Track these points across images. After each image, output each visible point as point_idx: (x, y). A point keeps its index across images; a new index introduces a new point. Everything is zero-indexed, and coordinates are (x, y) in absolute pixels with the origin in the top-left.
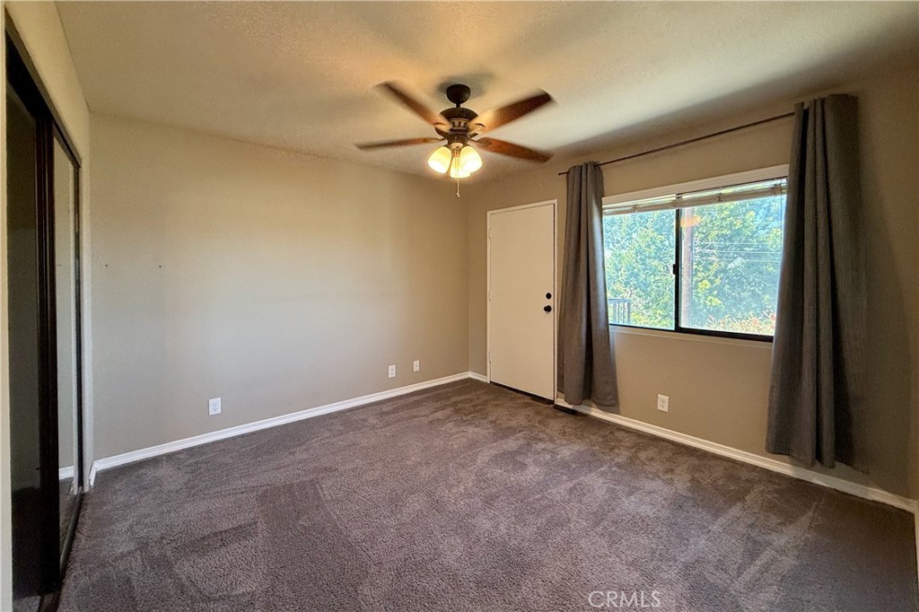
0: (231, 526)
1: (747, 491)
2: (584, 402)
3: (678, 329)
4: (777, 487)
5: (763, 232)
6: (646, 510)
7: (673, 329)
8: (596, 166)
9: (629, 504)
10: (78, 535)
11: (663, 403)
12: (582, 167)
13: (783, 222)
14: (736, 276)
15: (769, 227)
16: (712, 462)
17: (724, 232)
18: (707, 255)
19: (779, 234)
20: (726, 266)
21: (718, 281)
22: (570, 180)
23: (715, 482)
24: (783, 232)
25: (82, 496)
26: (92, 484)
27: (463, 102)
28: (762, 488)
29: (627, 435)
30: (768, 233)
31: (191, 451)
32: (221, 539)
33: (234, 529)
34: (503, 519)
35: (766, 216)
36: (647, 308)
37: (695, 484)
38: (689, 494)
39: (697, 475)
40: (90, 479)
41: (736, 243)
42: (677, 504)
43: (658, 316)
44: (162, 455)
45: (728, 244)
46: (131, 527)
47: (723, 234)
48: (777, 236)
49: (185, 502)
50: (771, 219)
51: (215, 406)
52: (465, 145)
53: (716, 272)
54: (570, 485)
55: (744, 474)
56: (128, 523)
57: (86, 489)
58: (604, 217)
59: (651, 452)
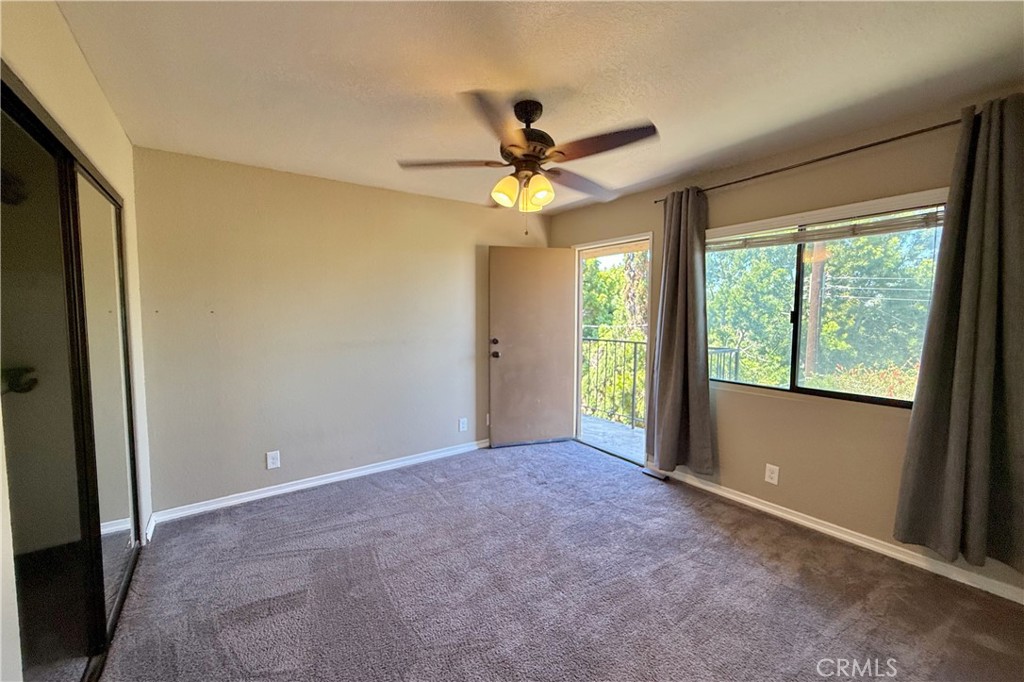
0: (279, 593)
1: (870, 587)
2: (677, 467)
3: (794, 388)
4: (909, 584)
5: (911, 264)
6: (744, 605)
7: (788, 388)
8: (699, 192)
9: (723, 596)
10: (130, 592)
11: (772, 473)
12: (682, 192)
13: (937, 251)
14: (875, 316)
15: (919, 257)
16: (829, 548)
17: (860, 263)
18: (841, 292)
19: (930, 265)
20: (862, 304)
21: (851, 323)
22: (668, 208)
23: (831, 572)
24: (936, 263)
25: (139, 551)
26: (149, 538)
27: (533, 122)
28: (890, 583)
29: (726, 508)
30: (917, 264)
31: (248, 507)
32: (270, 607)
33: (283, 597)
34: (573, 604)
35: (915, 244)
36: (763, 352)
37: (806, 575)
38: (798, 587)
39: (807, 563)
40: (148, 532)
41: (875, 277)
42: (781, 599)
43: (775, 363)
44: (221, 509)
45: (865, 277)
46: (182, 587)
47: (859, 266)
48: (928, 268)
49: (237, 563)
50: (921, 247)
51: (274, 459)
52: (535, 173)
53: (850, 312)
54: (654, 567)
55: (868, 566)
56: (179, 582)
57: (144, 543)
58: (707, 255)
59: (754, 532)
